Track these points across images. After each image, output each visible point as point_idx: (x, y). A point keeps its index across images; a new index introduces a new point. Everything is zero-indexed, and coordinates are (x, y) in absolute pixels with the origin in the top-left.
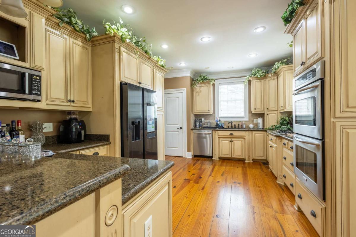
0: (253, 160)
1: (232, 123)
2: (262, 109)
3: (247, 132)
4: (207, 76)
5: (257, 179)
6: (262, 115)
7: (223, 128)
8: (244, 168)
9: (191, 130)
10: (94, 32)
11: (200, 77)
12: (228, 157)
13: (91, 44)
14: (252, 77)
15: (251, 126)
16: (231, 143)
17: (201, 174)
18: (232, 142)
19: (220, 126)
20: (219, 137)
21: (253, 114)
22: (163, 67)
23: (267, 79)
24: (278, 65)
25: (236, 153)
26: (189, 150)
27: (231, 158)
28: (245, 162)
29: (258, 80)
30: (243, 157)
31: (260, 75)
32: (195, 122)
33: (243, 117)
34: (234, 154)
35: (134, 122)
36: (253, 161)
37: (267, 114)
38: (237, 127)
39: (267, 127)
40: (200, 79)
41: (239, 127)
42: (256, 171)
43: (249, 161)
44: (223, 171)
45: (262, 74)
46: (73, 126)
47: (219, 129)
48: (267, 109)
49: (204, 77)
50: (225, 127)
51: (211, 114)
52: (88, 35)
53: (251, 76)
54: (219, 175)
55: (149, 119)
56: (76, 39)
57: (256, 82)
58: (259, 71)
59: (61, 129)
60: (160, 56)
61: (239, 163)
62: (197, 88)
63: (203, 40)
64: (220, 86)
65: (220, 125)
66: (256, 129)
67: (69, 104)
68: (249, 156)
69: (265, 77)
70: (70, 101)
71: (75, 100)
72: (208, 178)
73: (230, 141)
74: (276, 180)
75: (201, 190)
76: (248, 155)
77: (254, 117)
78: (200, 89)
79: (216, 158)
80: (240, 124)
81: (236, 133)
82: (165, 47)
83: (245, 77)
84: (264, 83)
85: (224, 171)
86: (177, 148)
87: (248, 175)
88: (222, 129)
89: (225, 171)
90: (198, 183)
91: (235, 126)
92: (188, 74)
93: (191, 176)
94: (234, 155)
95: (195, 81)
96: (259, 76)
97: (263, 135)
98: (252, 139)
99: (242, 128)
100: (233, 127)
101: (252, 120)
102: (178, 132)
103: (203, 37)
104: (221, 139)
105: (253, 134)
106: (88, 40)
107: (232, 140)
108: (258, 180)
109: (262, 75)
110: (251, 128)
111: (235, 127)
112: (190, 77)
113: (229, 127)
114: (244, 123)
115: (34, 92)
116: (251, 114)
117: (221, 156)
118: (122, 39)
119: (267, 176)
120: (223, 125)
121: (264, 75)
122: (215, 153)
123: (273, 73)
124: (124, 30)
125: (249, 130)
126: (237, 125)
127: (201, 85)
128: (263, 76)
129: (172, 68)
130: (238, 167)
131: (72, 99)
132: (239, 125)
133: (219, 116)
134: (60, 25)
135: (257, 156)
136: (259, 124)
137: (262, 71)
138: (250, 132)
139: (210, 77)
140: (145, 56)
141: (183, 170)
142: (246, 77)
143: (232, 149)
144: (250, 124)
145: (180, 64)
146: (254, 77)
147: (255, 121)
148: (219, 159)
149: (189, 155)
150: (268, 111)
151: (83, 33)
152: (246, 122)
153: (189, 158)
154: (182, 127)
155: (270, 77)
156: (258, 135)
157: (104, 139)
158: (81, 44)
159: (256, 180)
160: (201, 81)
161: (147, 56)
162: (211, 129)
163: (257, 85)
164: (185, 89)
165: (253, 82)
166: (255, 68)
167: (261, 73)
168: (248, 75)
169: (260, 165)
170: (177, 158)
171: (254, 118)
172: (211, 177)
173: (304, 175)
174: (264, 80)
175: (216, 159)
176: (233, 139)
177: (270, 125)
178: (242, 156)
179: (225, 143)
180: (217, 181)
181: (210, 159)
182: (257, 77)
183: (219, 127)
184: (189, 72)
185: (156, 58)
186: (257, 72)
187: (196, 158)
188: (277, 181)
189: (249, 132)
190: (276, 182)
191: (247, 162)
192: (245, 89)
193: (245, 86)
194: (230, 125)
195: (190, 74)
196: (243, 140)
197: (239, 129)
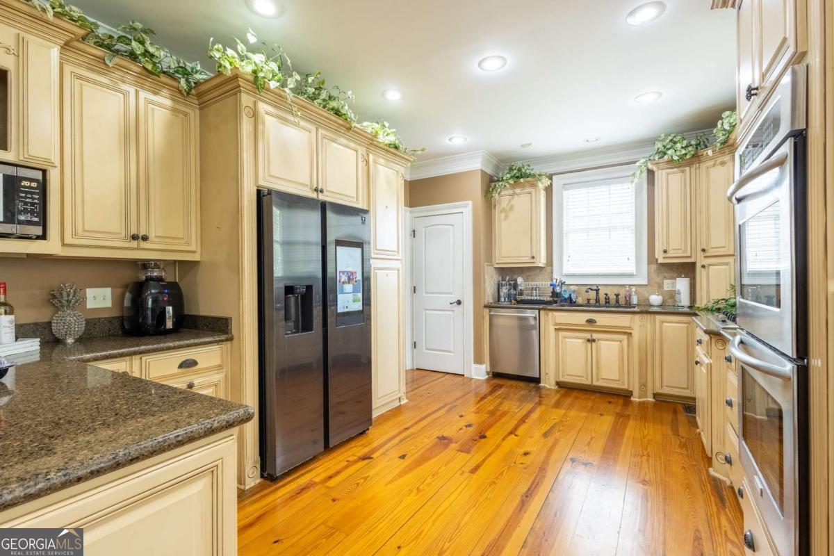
0: (655, 395)
1: (597, 291)
2: (685, 251)
3: (637, 317)
4: (529, 166)
5: (649, 456)
6: (687, 269)
7: (575, 302)
8: (622, 418)
9: (485, 307)
10: (197, 72)
11: (511, 169)
12: (583, 384)
13: (197, 102)
14: (654, 162)
15: (655, 299)
16: (589, 345)
17: (490, 426)
18: (594, 344)
19: (566, 299)
20: (557, 327)
21: (662, 265)
22: (396, 147)
23: (704, 166)
24: (732, 121)
25: (604, 375)
26: (478, 360)
27: (590, 385)
28: (630, 401)
29: (675, 170)
30: (626, 387)
31: (678, 153)
32: (499, 286)
33: (631, 275)
34: (598, 375)
35: (292, 286)
36: (654, 398)
37: (703, 266)
38: (613, 302)
39: (702, 302)
40: (508, 176)
41: (617, 301)
42: (655, 432)
43: (646, 399)
44: (555, 421)
45: (684, 152)
46: (148, 295)
47: (563, 306)
48: (704, 250)
49: (519, 170)
50: (580, 301)
51: (541, 265)
52: (183, 81)
53: (652, 158)
54: (537, 434)
55: (343, 280)
56: (156, 94)
57: (668, 174)
58: (675, 143)
59: (127, 303)
60: (388, 122)
61: (610, 402)
62: (504, 198)
63: (486, 65)
64: (565, 193)
65: (566, 296)
66: (669, 309)
67: (134, 244)
68: (643, 386)
69: (696, 158)
70: (134, 237)
71: (152, 236)
72: (503, 439)
73: (588, 340)
74: (709, 467)
75: (466, 474)
76: (640, 382)
77: (666, 274)
78: (510, 201)
79: (548, 383)
80: (623, 293)
81: (603, 320)
82: (394, 96)
83: (635, 162)
84: (693, 175)
85: (556, 424)
86: (450, 352)
87: (625, 440)
88: (570, 306)
89: (561, 421)
90: (468, 451)
91: (606, 299)
92: (475, 164)
93: (461, 429)
94: (598, 380)
95: (498, 181)
96: (676, 158)
97: (686, 325)
98: (653, 338)
99: (628, 304)
100: (602, 300)
101: (658, 283)
102: (451, 313)
103: (483, 57)
104: (562, 334)
105: (655, 323)
106: (185, 94)
107: (594, 338)
108: (648, 461)
109: (686, 154)
110: (654, 306)
111: (606, 302)
112: (482, 170)
113: (588, 302)
114: (634, 289)
115: (20, 218)
116: (654, 267)
117: (562, 379)
118: (257, 83)
119: (684, 451)
120: (572, 296)
121: (693, 153)
122: (547, 371)
123: (719, 144)
124: (258, 58)
125: (646, 310)
126: (612, 297)
127: (511, 192)
128: (688, 157)
129: (423, 150)
130: (601, 415)
131: (142, 233)
132: (617, 295)
133: (564, 272)
134: (107, 62)
135: (667, 386)
136: (679, 293)
137: (685, 143)
138: (648, 317)
139: (536, 170)
140: (336, 122)
141: (448, 411)
142: (638, 164)
143: (594, 363)
144: (654, 294)
145: (450, 140)
146: (661, 160)
147: (667, 285)
148: (556, 387)
149: (479, 373)
150: (705, 257)
151: (171, 76)
152: (639, 289)
153: (479, 380)
154: (461, 300)
155: (711, 159)
156: (672, 327)
157: (219, 328)
158: (168, 103)
159: (645, 458)
160: (512, 182)
161: (340, 122)
162: (537, 306)
163: (671, 182)
164: (470, 203)
165: (660, 176)
166: (663, 135)
167: (682, 148)
168: (644, 158)
169: (675, 412)
170: (448, 376)
171: (665, 278)
172: (513, 436)
173: (757, 475)
174: (693, 169)
175: (548, 387)
176: (595, 336)
177: (711, 298)
178: (624, 384)
179: (575, 343)
180: (522, 451)
181: (532, 385)
182: (671, 161)
183: (560, 300)
184: (480, 160)
185: (369, 127)
186: (669, 147)
187: (497, 381)
188: (711, 470)
189: (645, 315)
190: (707, 471)
191: (638, 400)
192: (637, 195)
193: (639, 188)
194: (592, 295)
195: (482, 164)
196: (625, 337)
197: (617, 307)
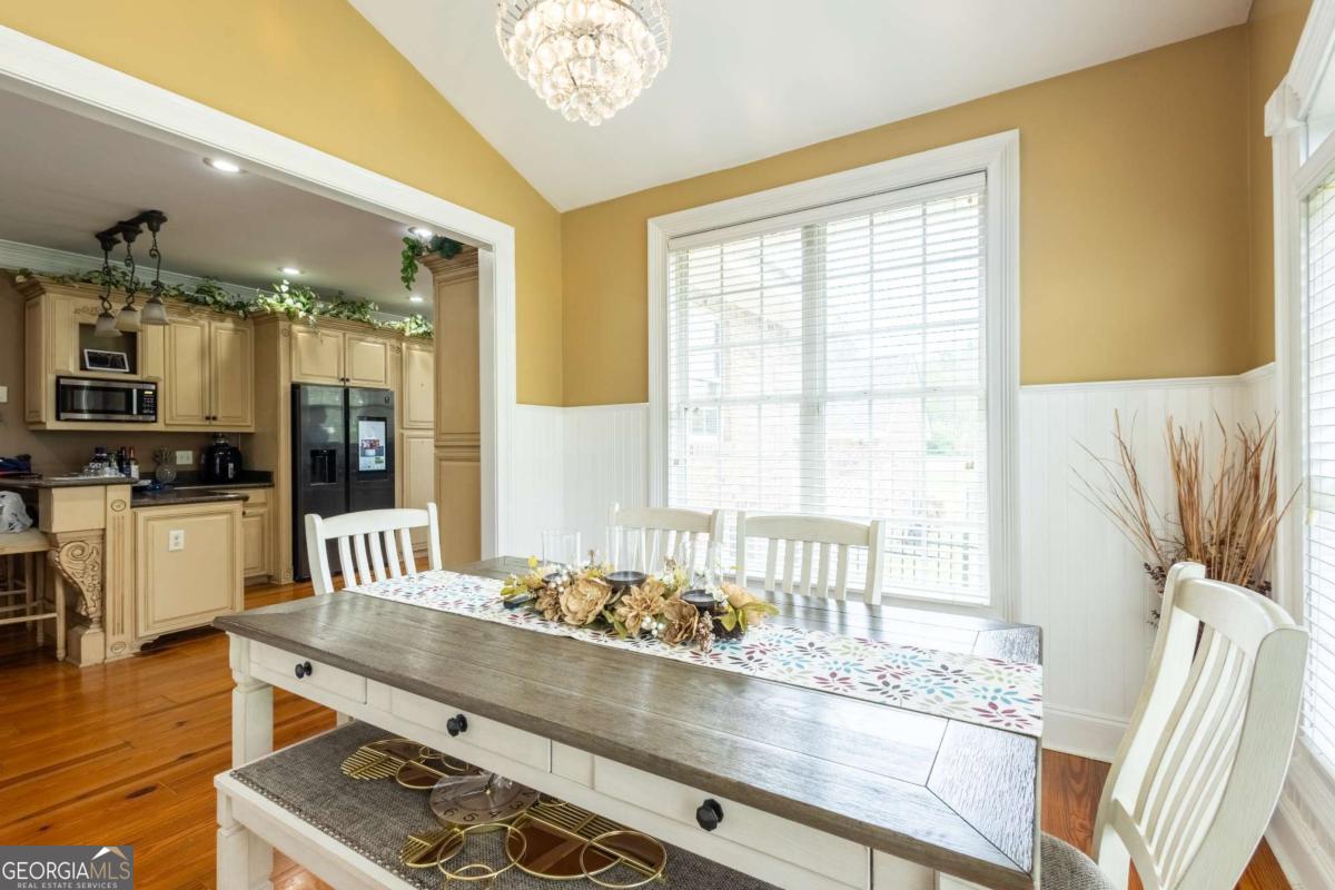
13: (252, 322)
35: (318, 451)
46: (217, 456)
52: (241, 312)
55: (365, 446)
59: (202, 463)
67: (207, 423)
70: (208, 418)
71: (220, 416)
106: (243, 320)
115: (145, 412)
118: (290, 315)
131: (213, 414)
151: (234, 309)
157: (264, 478)
158: (231, 327)
